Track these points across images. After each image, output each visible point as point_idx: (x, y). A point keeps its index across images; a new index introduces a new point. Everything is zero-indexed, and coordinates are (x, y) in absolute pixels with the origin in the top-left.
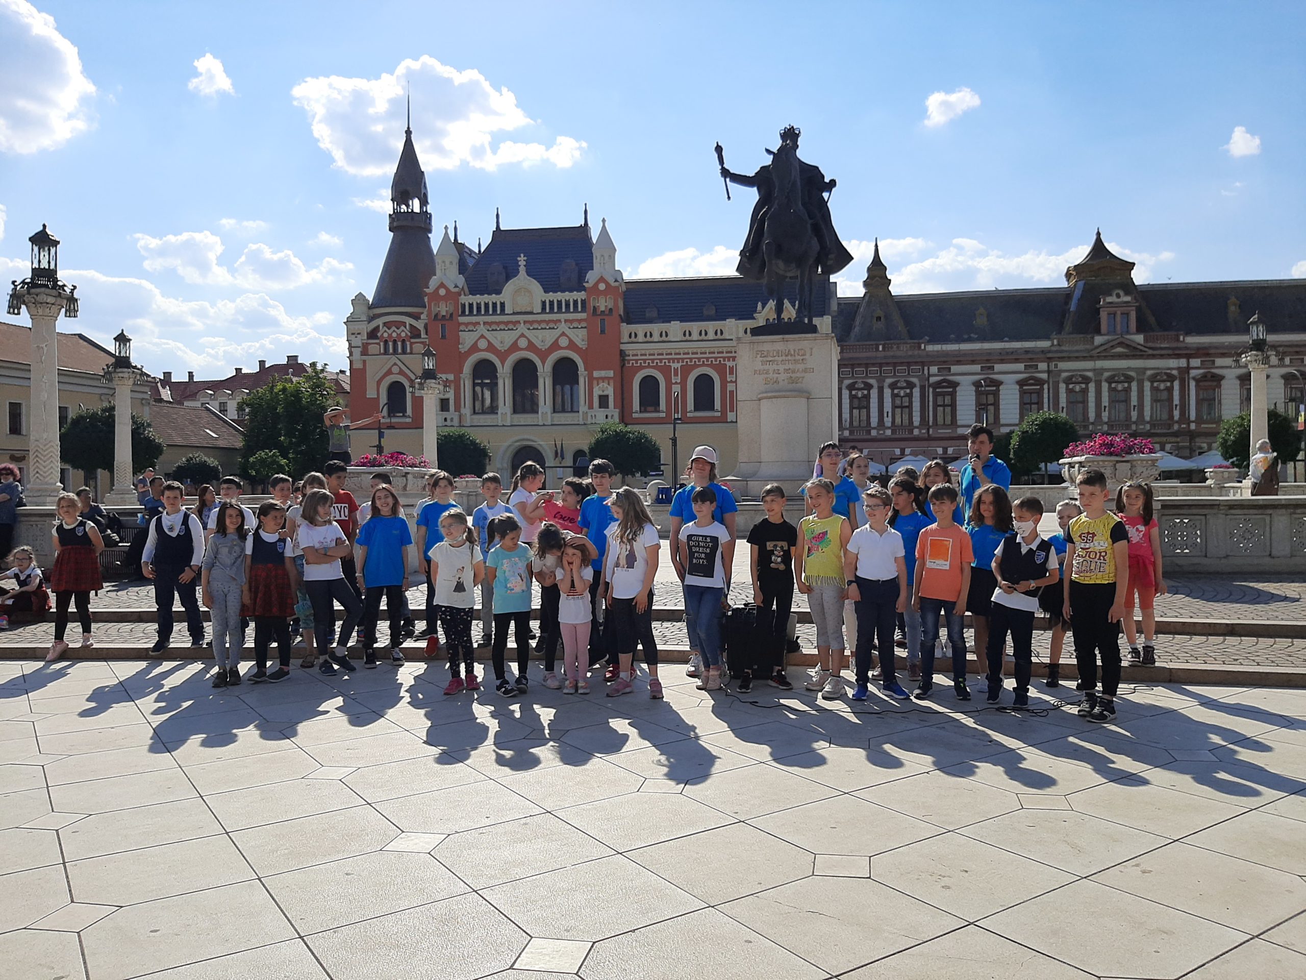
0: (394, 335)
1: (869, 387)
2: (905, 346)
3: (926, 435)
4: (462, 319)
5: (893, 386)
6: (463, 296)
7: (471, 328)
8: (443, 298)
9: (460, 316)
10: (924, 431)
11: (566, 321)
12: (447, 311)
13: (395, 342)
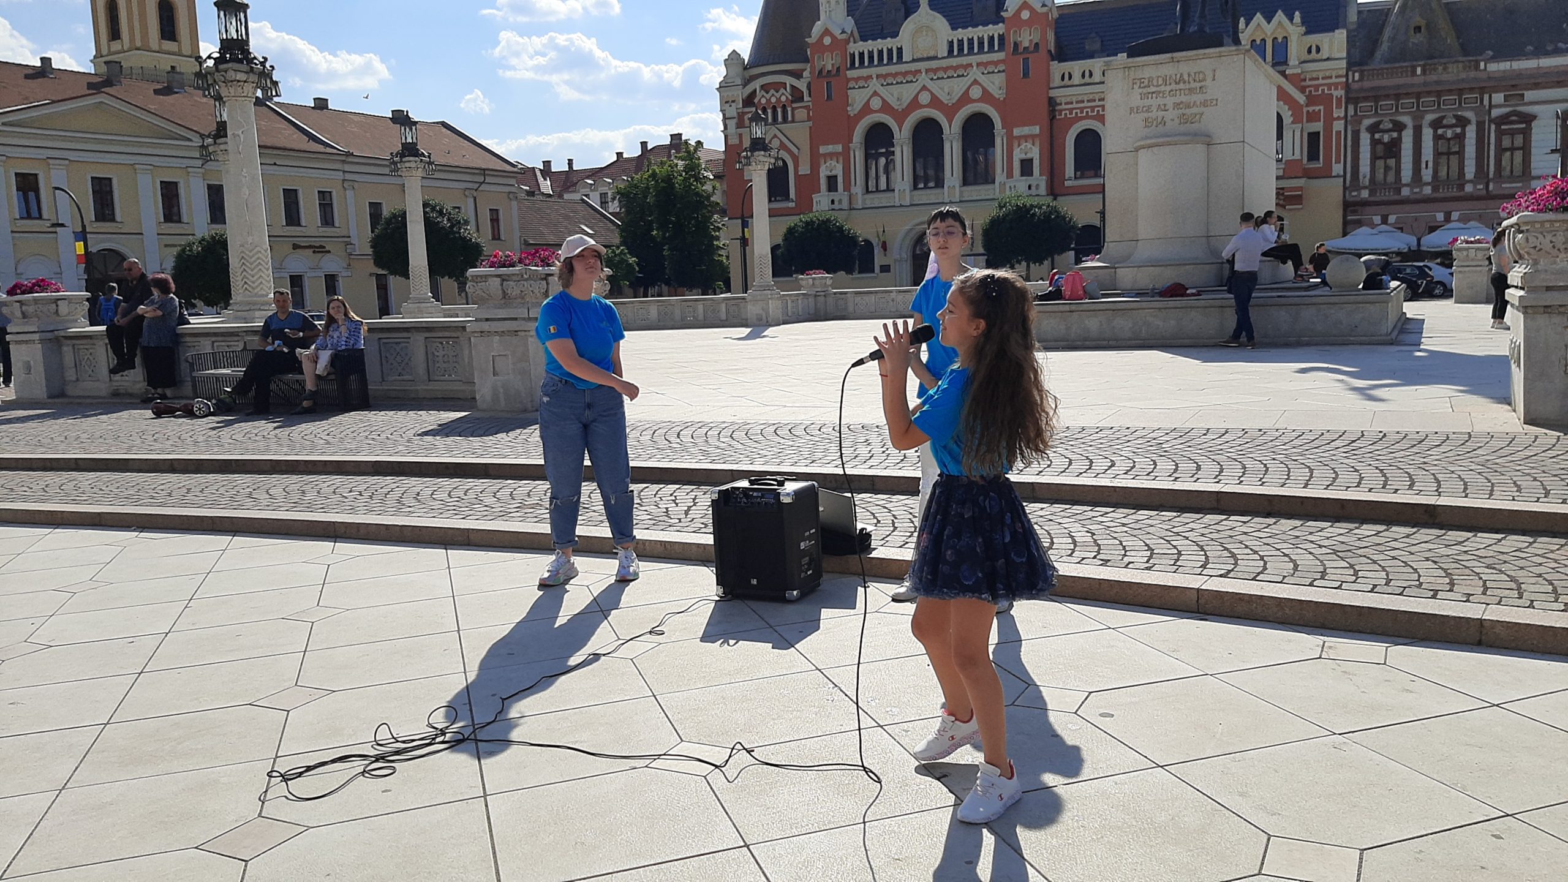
0: (773, 100)
1: (1399, 127)
2: (1455, 66)
3: (1485, 192)
4: (851, 74)
5: (1436, 124)
6: (851, 44)
7: (861, 83)
8: (830, 48)
9: (848, 69)
10: (1481, 187)
11: (978, 65)
12: (833, 65)
13: (774, 109)
